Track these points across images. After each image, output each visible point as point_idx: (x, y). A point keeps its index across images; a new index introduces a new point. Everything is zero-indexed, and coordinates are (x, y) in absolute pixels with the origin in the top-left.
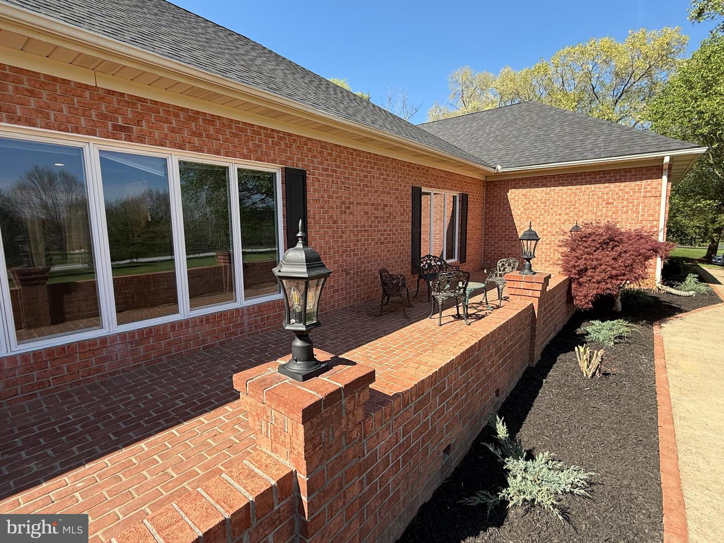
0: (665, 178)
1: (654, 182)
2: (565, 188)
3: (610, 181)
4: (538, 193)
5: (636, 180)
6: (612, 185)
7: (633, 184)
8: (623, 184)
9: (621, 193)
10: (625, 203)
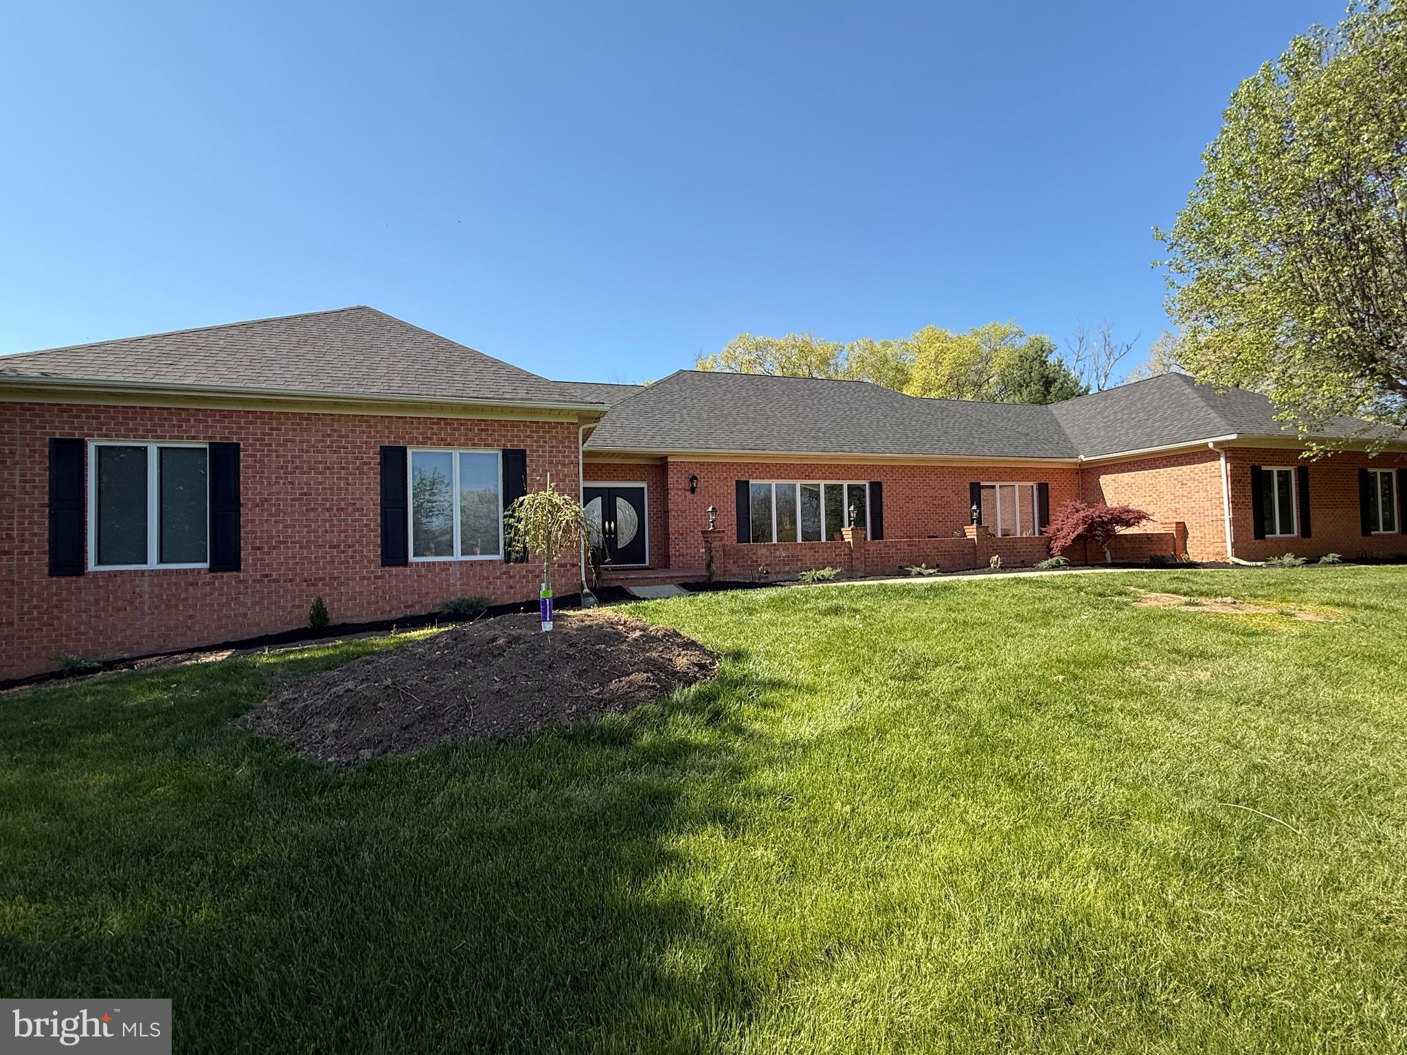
0: (1223, 460)
1: (1216, 464)
2: (1146, 472)
3: (1182, 464)
4: (1125, 478)
5: (1202, 462)
6: (1184, 468)
7: (1200, 466)
8: (1192, 466)
9: (1192, 475)
10: (1196, 483)
